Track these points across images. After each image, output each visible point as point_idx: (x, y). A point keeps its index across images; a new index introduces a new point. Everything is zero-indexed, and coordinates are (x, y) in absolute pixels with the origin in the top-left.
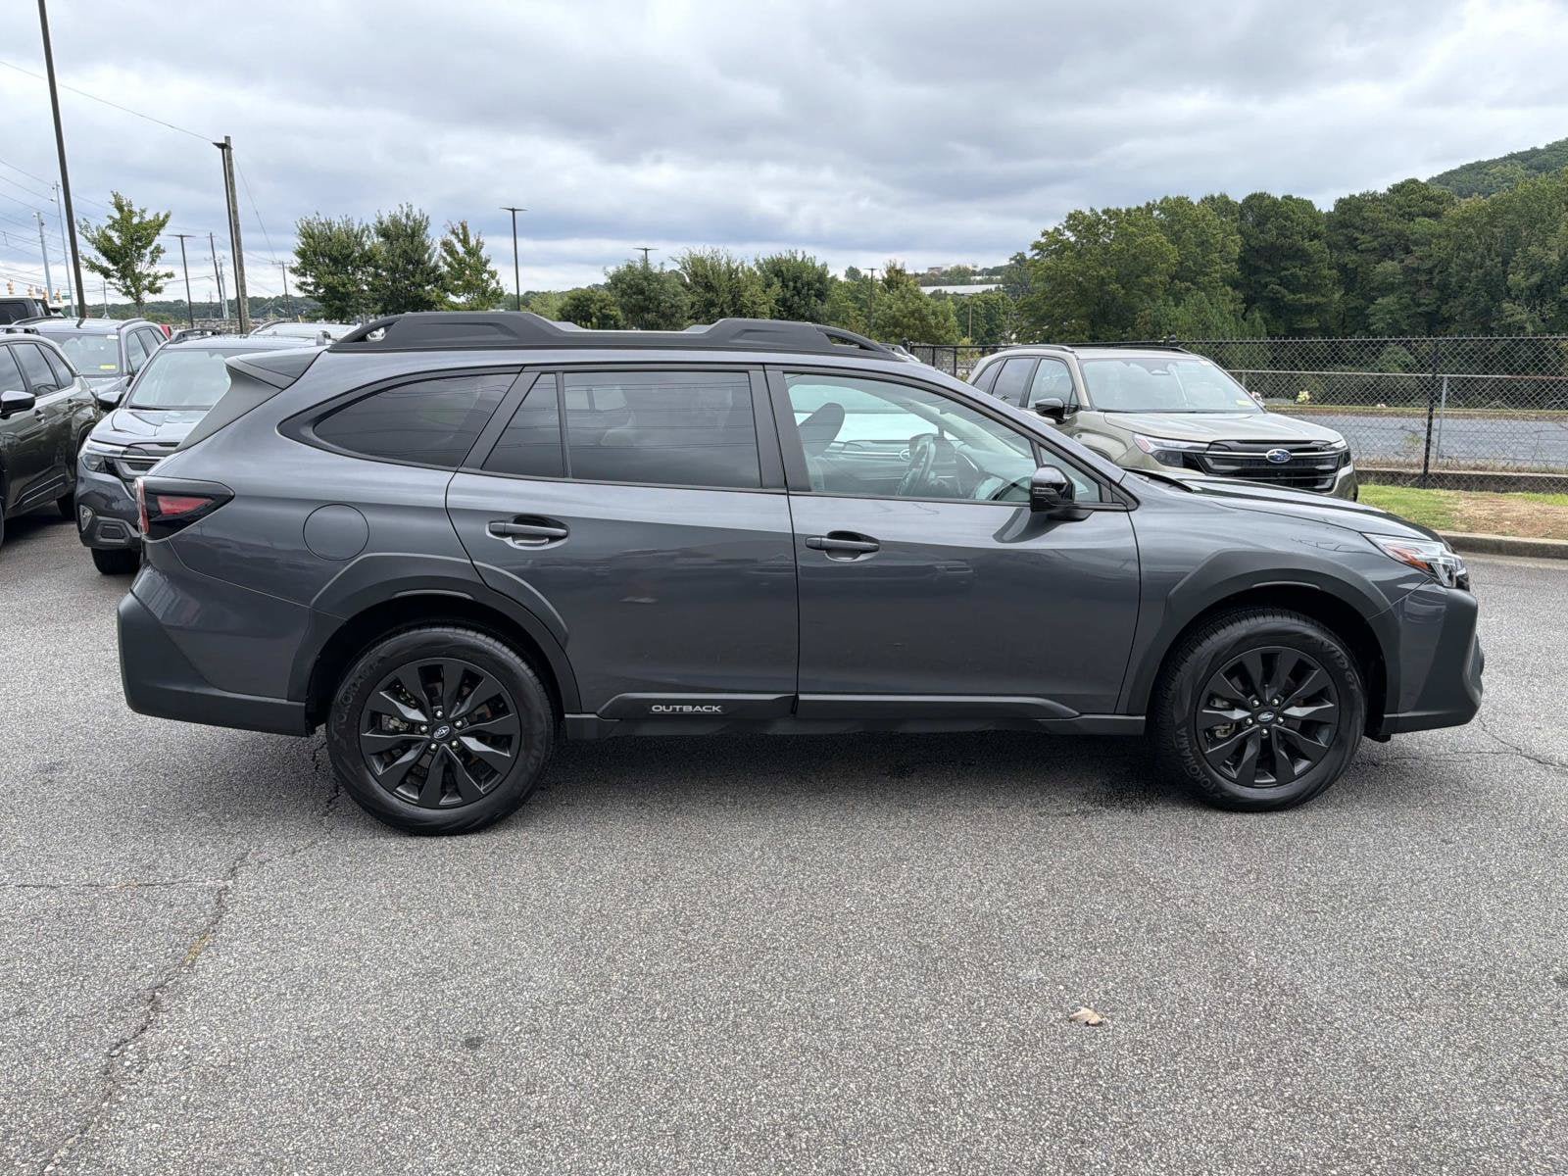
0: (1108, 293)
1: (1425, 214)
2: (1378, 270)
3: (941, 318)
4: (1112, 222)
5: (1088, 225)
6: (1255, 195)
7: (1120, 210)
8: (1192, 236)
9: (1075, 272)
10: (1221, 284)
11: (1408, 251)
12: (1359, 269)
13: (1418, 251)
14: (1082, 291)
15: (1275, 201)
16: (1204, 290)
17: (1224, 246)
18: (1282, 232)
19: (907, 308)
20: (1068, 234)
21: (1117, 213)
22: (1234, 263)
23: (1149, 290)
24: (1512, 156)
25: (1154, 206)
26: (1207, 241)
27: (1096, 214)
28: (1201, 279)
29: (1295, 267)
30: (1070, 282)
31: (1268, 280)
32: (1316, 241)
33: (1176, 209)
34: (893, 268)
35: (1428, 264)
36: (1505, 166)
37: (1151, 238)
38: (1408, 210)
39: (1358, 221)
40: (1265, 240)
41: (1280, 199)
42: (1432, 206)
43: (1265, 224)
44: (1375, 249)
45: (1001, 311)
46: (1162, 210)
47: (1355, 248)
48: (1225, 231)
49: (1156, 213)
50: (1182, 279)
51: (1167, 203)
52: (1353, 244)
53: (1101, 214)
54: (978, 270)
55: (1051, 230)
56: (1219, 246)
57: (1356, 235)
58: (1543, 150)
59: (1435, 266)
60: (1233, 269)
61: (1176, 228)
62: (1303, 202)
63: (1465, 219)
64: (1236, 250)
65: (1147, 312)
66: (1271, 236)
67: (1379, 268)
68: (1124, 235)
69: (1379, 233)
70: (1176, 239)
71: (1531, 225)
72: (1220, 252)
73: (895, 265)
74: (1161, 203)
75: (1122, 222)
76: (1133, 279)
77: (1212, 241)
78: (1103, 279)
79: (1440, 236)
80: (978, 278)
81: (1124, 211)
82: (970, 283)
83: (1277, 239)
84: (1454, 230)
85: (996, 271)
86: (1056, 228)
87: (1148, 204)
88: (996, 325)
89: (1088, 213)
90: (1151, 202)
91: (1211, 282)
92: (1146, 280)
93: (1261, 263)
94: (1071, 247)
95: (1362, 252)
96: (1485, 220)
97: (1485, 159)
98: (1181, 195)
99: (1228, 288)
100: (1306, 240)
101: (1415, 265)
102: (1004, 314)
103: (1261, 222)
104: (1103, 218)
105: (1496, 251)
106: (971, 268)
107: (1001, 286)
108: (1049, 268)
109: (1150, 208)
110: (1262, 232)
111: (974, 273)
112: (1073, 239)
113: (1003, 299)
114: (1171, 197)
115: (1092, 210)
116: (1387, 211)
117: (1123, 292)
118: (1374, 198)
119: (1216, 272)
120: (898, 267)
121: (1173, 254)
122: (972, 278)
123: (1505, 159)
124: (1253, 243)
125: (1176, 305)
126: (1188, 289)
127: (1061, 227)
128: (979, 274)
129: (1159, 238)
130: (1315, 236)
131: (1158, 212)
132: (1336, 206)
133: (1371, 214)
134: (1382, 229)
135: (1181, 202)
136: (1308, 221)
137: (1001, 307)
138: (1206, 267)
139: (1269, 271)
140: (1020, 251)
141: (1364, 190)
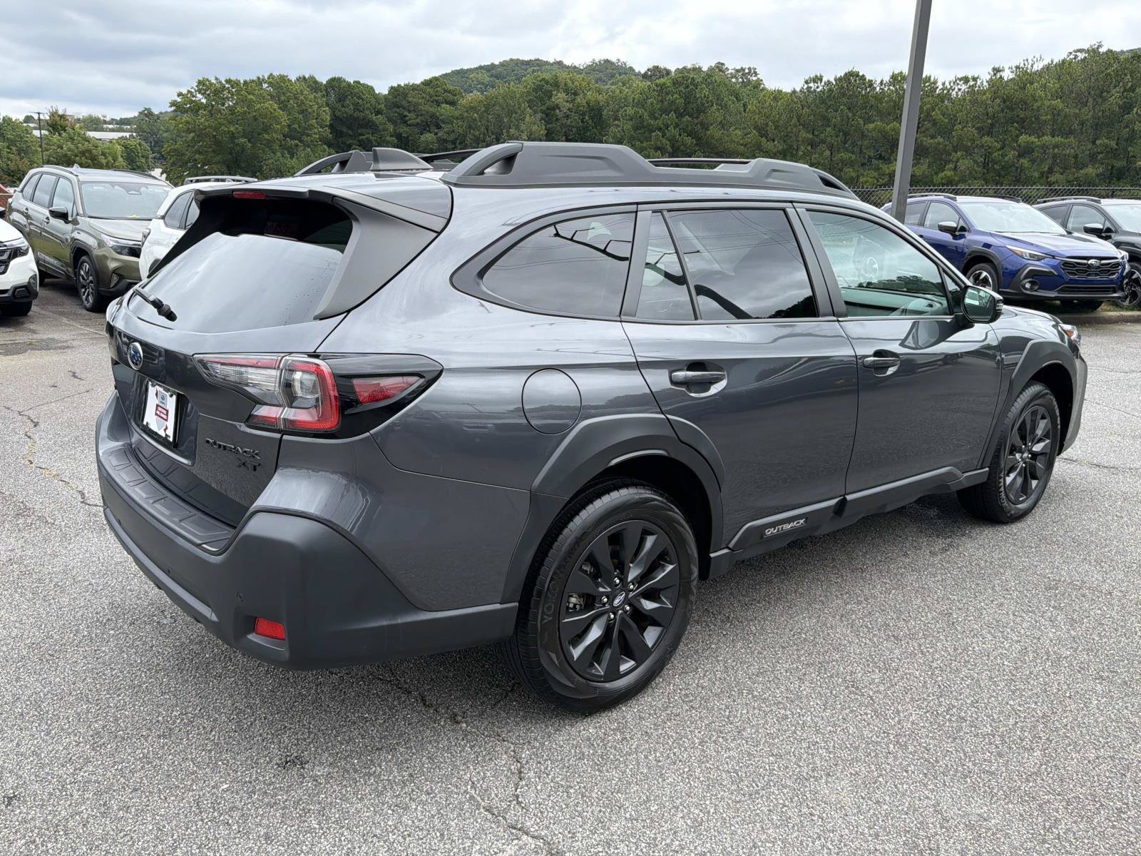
0: (238, 145)
1: (447, 103)
2: (422, 139)
3: (110, 158)
4: (234, 90)
5: (215, 90)
6: (335, 78)
7: (239, 81)
8: (295, 105)
9: (210, 127)
10: (320, 143)
11: (439, 127)
12: (410, 138)
13: (446, 128)
14: (218, 143)
15: (349, 84)
16: (309, 147)
17: (318, 115)
18: (357, 107)
19: (77, 148)
20: (199, 96)
21: (237, 83)
22: (327, 128)
23: (269, 144)
24: (481, 67)
25: (263, 80)
26: (306, 110)
27: (220, 82)
28: (305, 138)
29: (368, 133)
30: (207, 134)
31: (351, 141)
32: (379, 116)
33: (279, 83)
34: (56, 113)
35: (452, 137)
36: (478, 74)
37: (266, 105)
38: (436, 98)
39: (404, 103)
40: (346, 112)
41: (352, 82)
42: (451, 97)
43: (344, 100)
44: (418, 123)
45: (140, 155)
46: (270, 84)
47: (405, 122)
48: (318, 103)
49: (265, 86)
50: (293, 138)
51: (273, 78)
52: (403, 119)
53: (224, 83)
54: (108, 119)
55: (185, 92)
56: (315, 114)
57: (406, 113)
58: (498, 65)
59: (456, 139)
60: (327, 132)
61: (283, 98)
62: (368, 86)
63: (472, 108)
64: (327, 118)
65: (270, 161)
66: (350, 110)
67: (423, 138)
68: (243, 101)
69: (420, 113)
70: (283, 106)
71: (510, 114)
72: (316, 119)
73: (57, 110)
74: (269, 78)
75: (242, 90)
76: (256, 135)
77: (310, 110)
78: (233, 134)
79: (457, 118)
80: (111, 126)
81: (242, 82)
82: (102, 130)
83: (354, 112)
84: (465, 114)
85: (123, 122)
86: (189, 91)
87: (259, 78)
88: (137, 166)
89: (213, 81)
90: (261, 77)
91: (311, 141)
92: (266, 136)
93: (344, 130)
94: (205, 107)
95: (410, 125)
96: (483, 109)
97: (465, 68)
98: (282, 73)
99: (325, 147)
100: (374, 115)
101: (445, 137)
102: (143, 157)
103: (341, 99)
104: (227, 86)
105: (492, 131)
106: (102, 118)
107: (134, 134)
108: (187, 122)
109: (259, 82)
110: (343, 106)
111: (105, 122)
112: (204, 101)
113: (140, 144)
114: (275, 74)
115: (216, 79)
116: (423, 98)
117: (250, 145)
118: (414, 88)
119: (315, 134)
120: (60, 112)
121: (284, 118)
122: (105, 126)
123: (477, 69)
124: (338, 113)
125: (292, 157)
126: (297, 146)
127: (193, 90)
128: (110, 123)
129: (271, 105)
130: (378, 112)
131: (267, 85)
132: (389, 92)
133: (414, 100)
134: (421, 110)
135: (283, 79)
136: (373, 101)
137: (139, 151)
138: (307, 129)
139: (350, 135)
140: (147, 107)
141: (406, 82)
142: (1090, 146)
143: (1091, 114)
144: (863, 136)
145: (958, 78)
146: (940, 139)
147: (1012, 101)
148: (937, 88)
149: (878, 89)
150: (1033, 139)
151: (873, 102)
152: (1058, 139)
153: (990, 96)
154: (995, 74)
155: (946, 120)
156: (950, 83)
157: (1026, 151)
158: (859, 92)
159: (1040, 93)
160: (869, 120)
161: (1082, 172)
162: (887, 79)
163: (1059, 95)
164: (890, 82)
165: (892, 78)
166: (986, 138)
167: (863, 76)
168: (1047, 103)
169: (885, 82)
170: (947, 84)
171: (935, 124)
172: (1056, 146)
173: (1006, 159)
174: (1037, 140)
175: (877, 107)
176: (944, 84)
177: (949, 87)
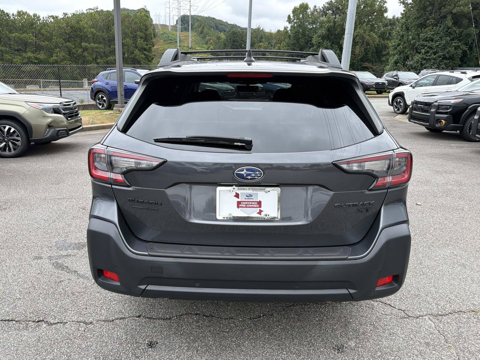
142: (109, 48)
143: (107, 35)
144: (10, 39)
145: (49, 16)
146: (47, 43)
147: (75, 28)
148: (41, 19)
149: (12, 17)
150: (87, 44)
151: (10, 23)
152: (97, 45)
153: (65, 25)
154: (65, 16)
155: (49, 34)
156: (46, 18)
157: (85, 49)
158: (3, 18)
159: (85, 26)
160: (11, 32)
161: (109, 58)
162: (15, 13)
163: (93, 27)
164: (17, 15)
165: (18, 13)
166: (68, 43)
167: (3, 10)
168: (90, 30)
169: (14, 14)
170: (45, 18)
171: (43, 36)
172: (97, 48)
173: (78, 52)
174: (89, 45)
175: (14, 26)
176: (43, 18)
177: (46, 19)
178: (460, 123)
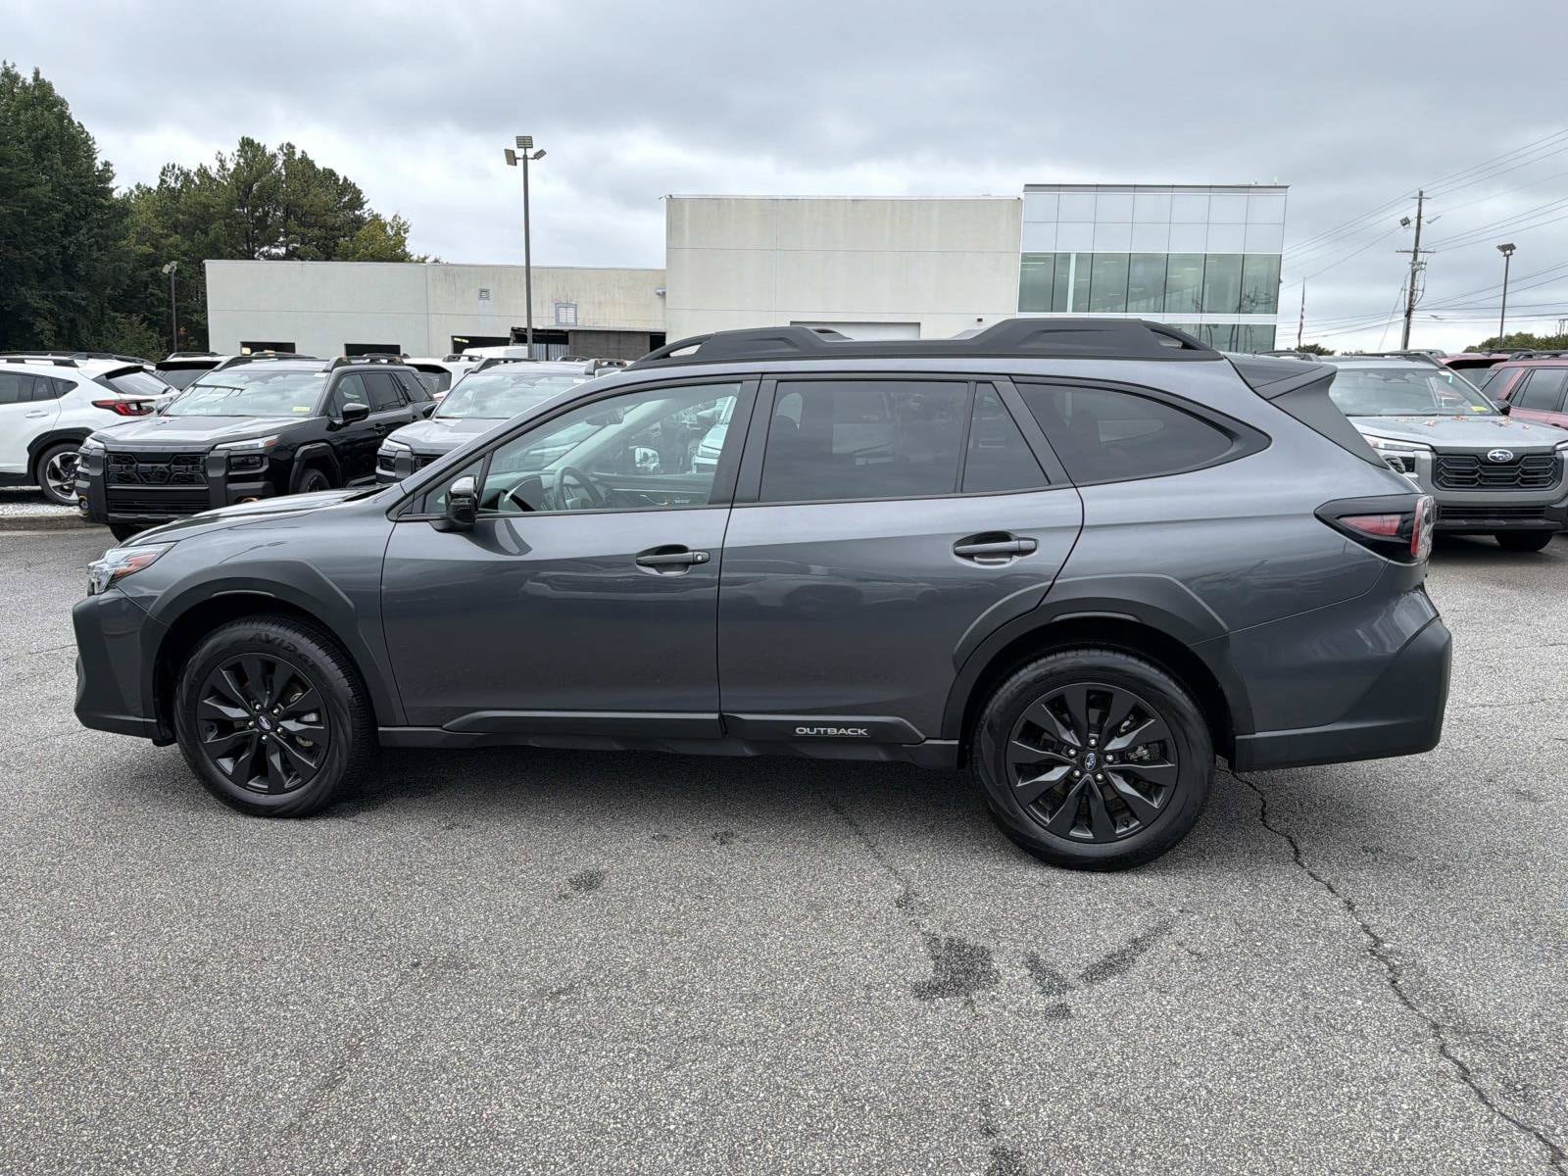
178: (290, 487)
